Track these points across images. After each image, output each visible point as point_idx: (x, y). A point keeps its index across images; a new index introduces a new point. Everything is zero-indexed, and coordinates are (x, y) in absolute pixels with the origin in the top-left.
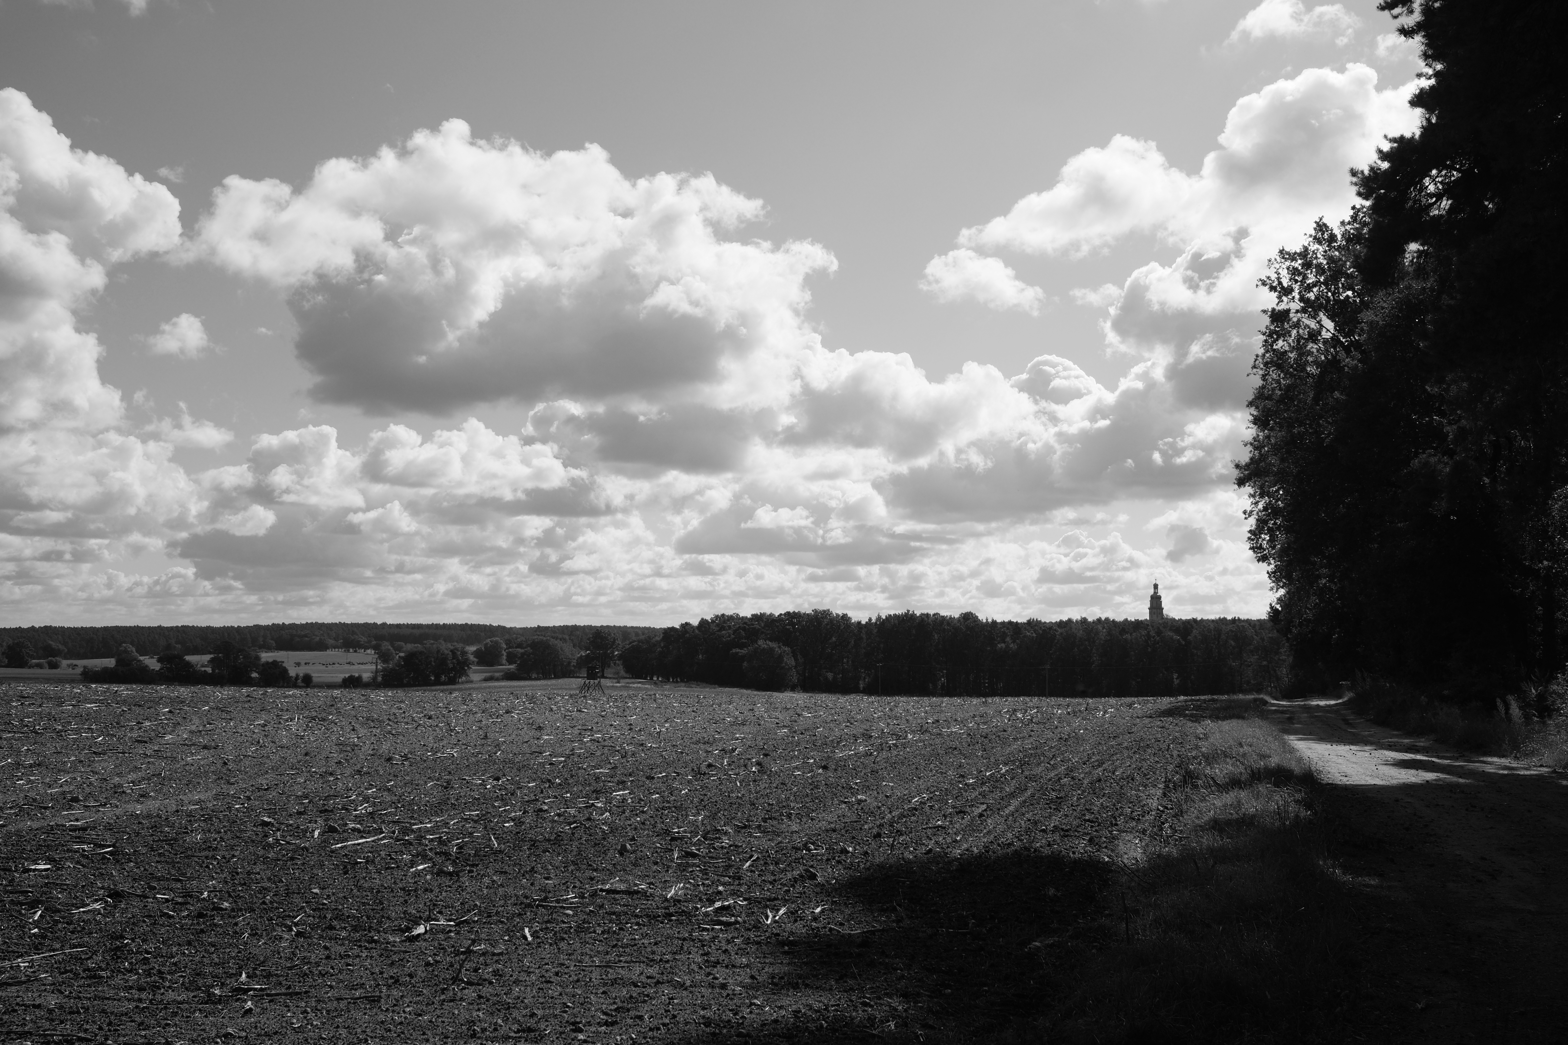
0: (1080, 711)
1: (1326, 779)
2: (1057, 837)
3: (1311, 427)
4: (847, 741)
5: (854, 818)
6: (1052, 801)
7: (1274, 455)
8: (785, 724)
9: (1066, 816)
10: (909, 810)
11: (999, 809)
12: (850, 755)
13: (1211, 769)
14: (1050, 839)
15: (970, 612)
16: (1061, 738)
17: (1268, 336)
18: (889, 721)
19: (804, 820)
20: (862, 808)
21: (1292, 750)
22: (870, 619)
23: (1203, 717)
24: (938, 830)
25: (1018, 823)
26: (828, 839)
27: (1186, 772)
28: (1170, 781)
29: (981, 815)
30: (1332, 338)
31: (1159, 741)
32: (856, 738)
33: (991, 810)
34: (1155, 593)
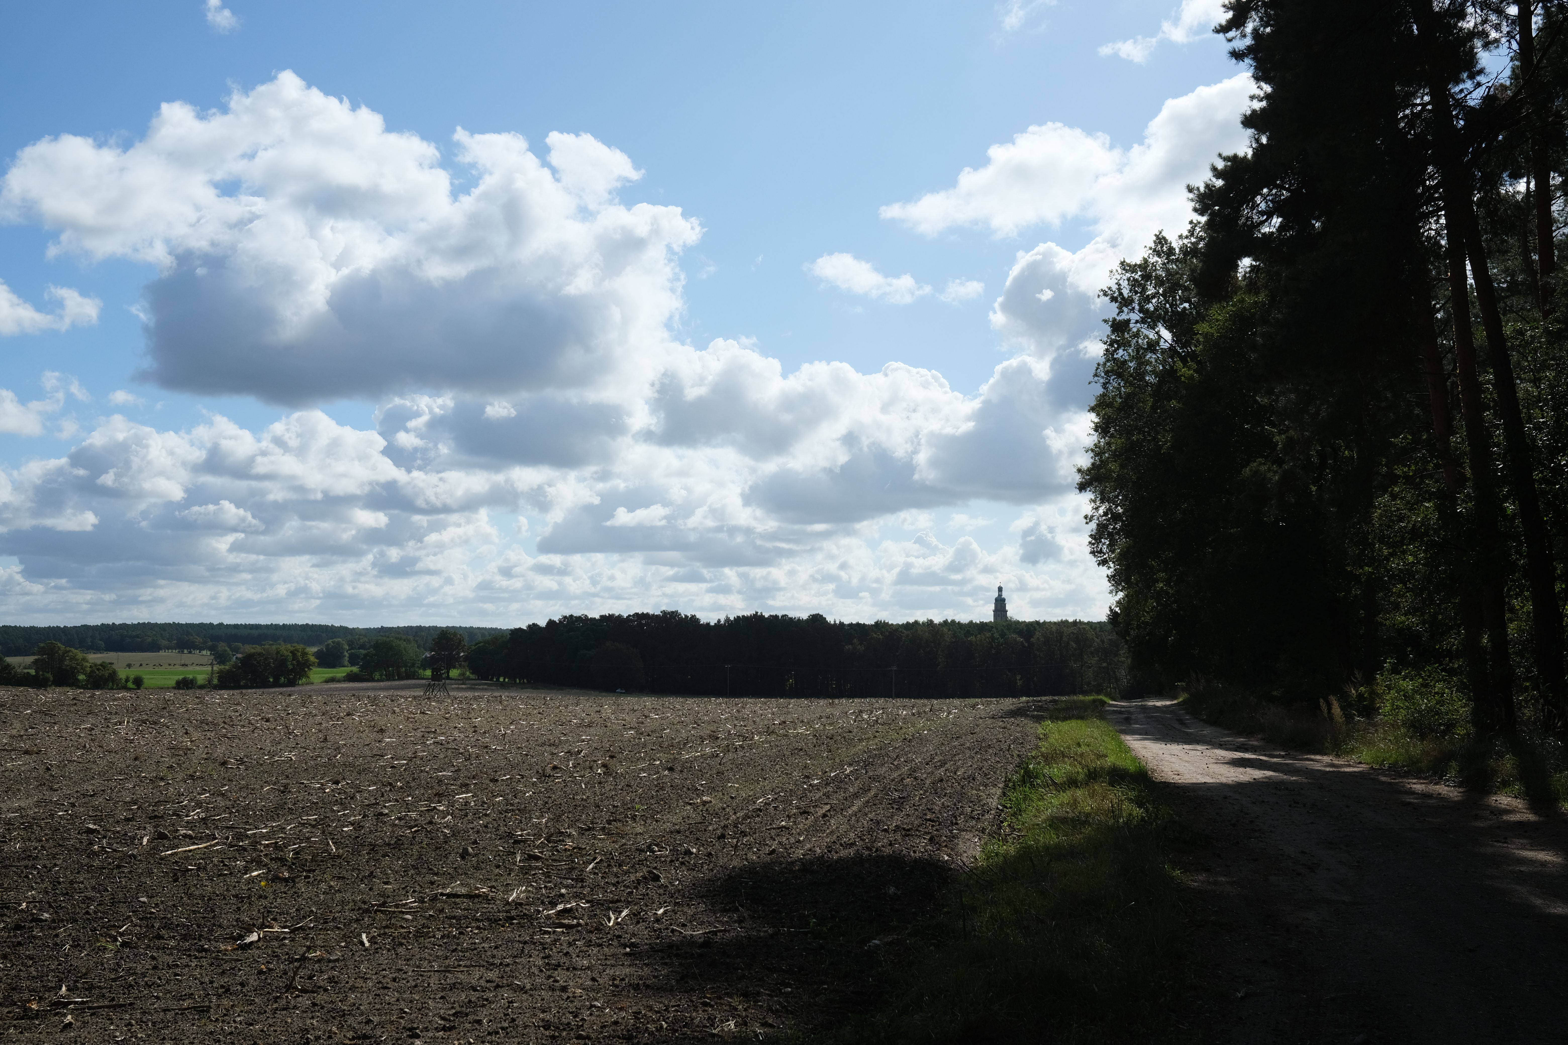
0: (924, 712)
1: (1158, 777)
2: (898, 836)
3: (1149, 434)
4: (693, 742)
5: (699, 819)
6: (894, 801)
7: (1114, 461)
8: (632, 726)
9: (908, 815)
10: (754, 811)
12: (696, 757)
13: (1050, 768)
14: (891, 839)
15: (818, 614)
16: (905, 739)
17: (1109, 345)
18: (736, 722)
19: (649, 821)
20: (707, 810)
21: (1128, 750)
22: (719, 621)
23: (1044, 718)
24: (782, 831)
25: (860, 823)
26: (672, 840)
27: (1025, 772)
28: (1010, 780)
29: (824, 816)
30: (1169, 348)
31: (1000, 741)
32: (702, 739)
33: (835, 810)
34: (1000, 595)
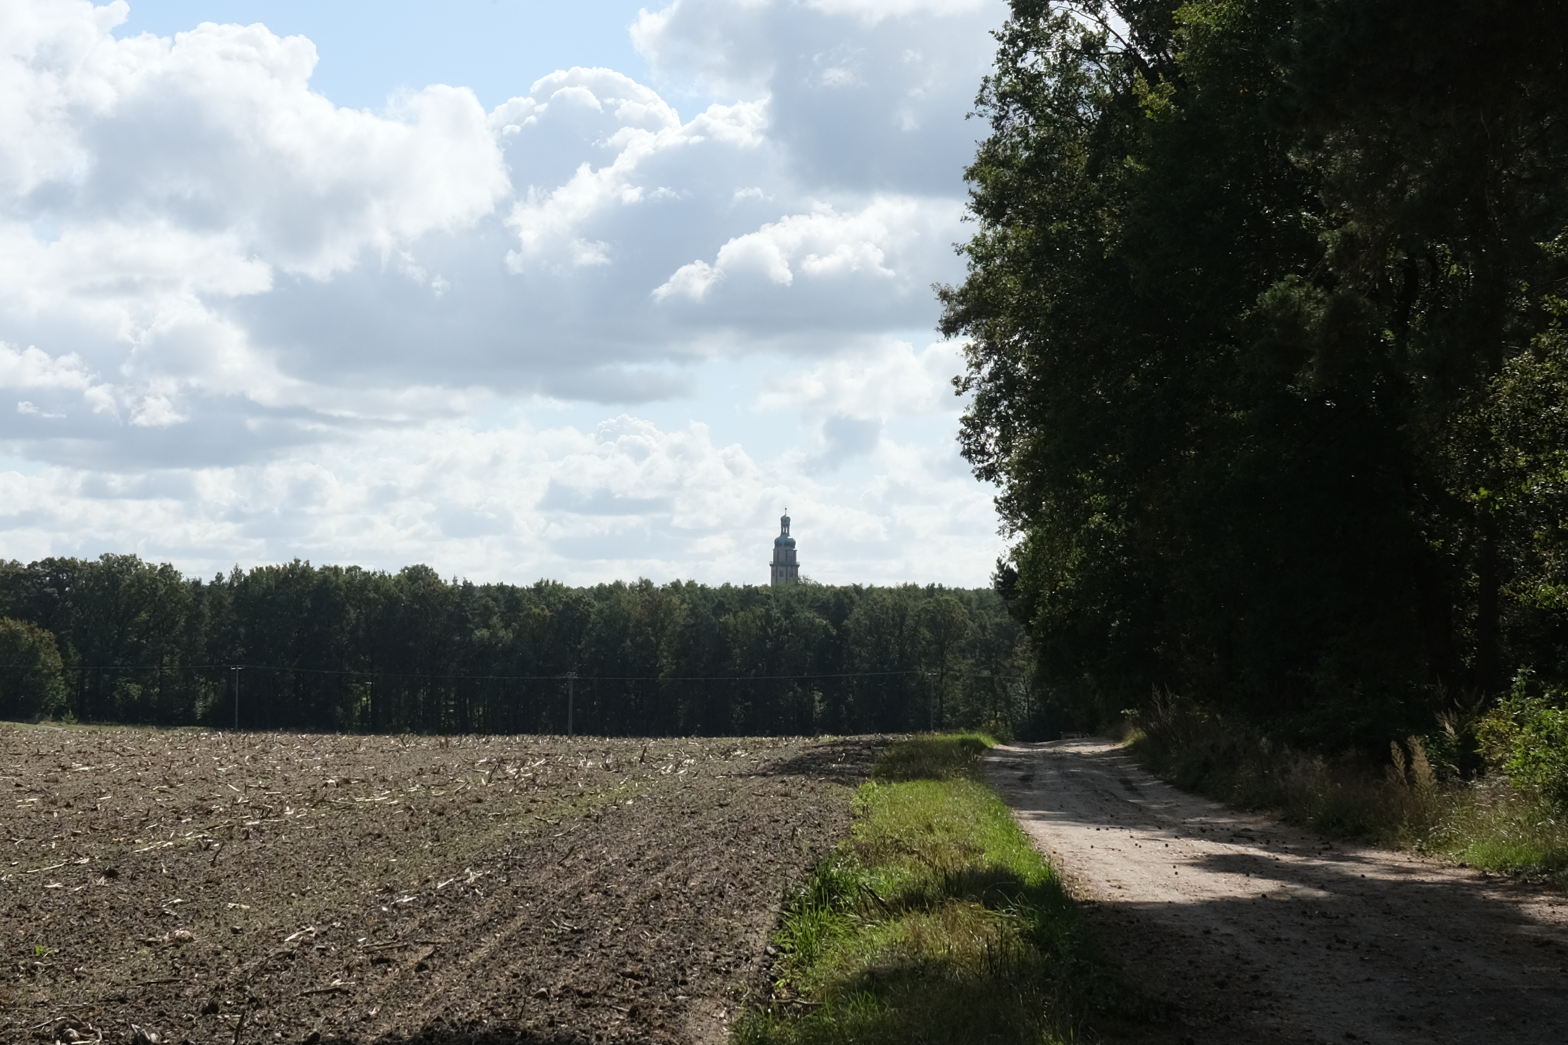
0: (630, 763)
1: (1082, 892)
2: (568, 1007)
3: (1081, 222)
4: (159, 820)
5: (166, 975)
6: (562, 937)
7: (1011, 273)
8: (34, 786)
9: (589, 966)
10: (278, 957)
11: (457, 955)
12: (165, 850)
13: (871, 874)
14: (554, 1013)
15: (423, 566)
16: (588, 816)
17: (1008, 42)
18: (249, 781)
19: (62, 979)
20: (183, 956)
21: (1024, 840)
22: (219, 577)
23: (864, 775)
24: (334, 997)
25: (493, 982)
26: (108, 1017)
27: (823, 881)
28: (792, 897)
29: (421, 967)
30: (1125, 53)
31: (777, 821)
32: (178, 814)
33: (442, 955)
34: (785, 534)
